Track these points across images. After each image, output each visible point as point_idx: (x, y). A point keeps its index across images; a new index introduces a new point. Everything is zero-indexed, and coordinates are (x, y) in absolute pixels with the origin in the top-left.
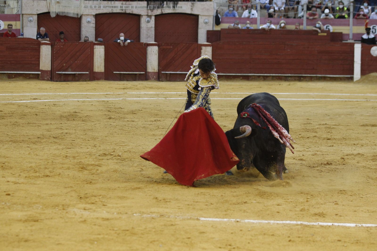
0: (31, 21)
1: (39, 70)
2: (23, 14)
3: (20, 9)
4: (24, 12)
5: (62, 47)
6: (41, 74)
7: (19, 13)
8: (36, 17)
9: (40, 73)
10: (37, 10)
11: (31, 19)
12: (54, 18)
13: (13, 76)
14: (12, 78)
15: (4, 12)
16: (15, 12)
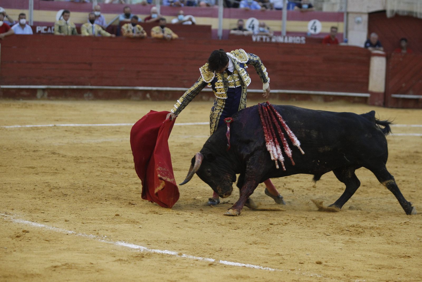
0: (358, 22)
1: (367, 91)
2: (348, 13)
3: (344, 6)
4: (350, 10)
5: (401, 59)
6: (371, 97)
7: (343, 10)
8: (365, 18)
9: (368, 95)
10: (368, 7)
11: (359, 19)
12: (392, 19)
13: (331, 98)
14: (330, 101)
15: (321, 9)
16: (337, 9)
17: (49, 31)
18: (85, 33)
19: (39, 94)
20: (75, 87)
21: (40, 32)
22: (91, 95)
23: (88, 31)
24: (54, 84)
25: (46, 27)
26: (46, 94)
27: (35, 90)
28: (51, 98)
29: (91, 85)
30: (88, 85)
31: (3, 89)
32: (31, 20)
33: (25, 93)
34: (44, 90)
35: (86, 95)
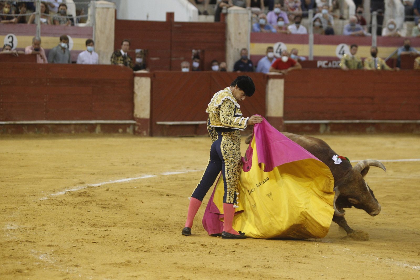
17: (330, 65)
18: (367, 67)
19: (322, 129)
20: (357, 121)
21: (321, 67)
22: (373, 129)
23: (370, 66)
24: (336, 119)
25: (326, 62)
26: (329, 128)
27: (318, 125)
28: (334, 132)
29: (373, 119)
30: (369, 119)
31: (287, 124)
32: (311, 55)
33: (307, 128)
34: (326, 125)
35: (368, 129)
